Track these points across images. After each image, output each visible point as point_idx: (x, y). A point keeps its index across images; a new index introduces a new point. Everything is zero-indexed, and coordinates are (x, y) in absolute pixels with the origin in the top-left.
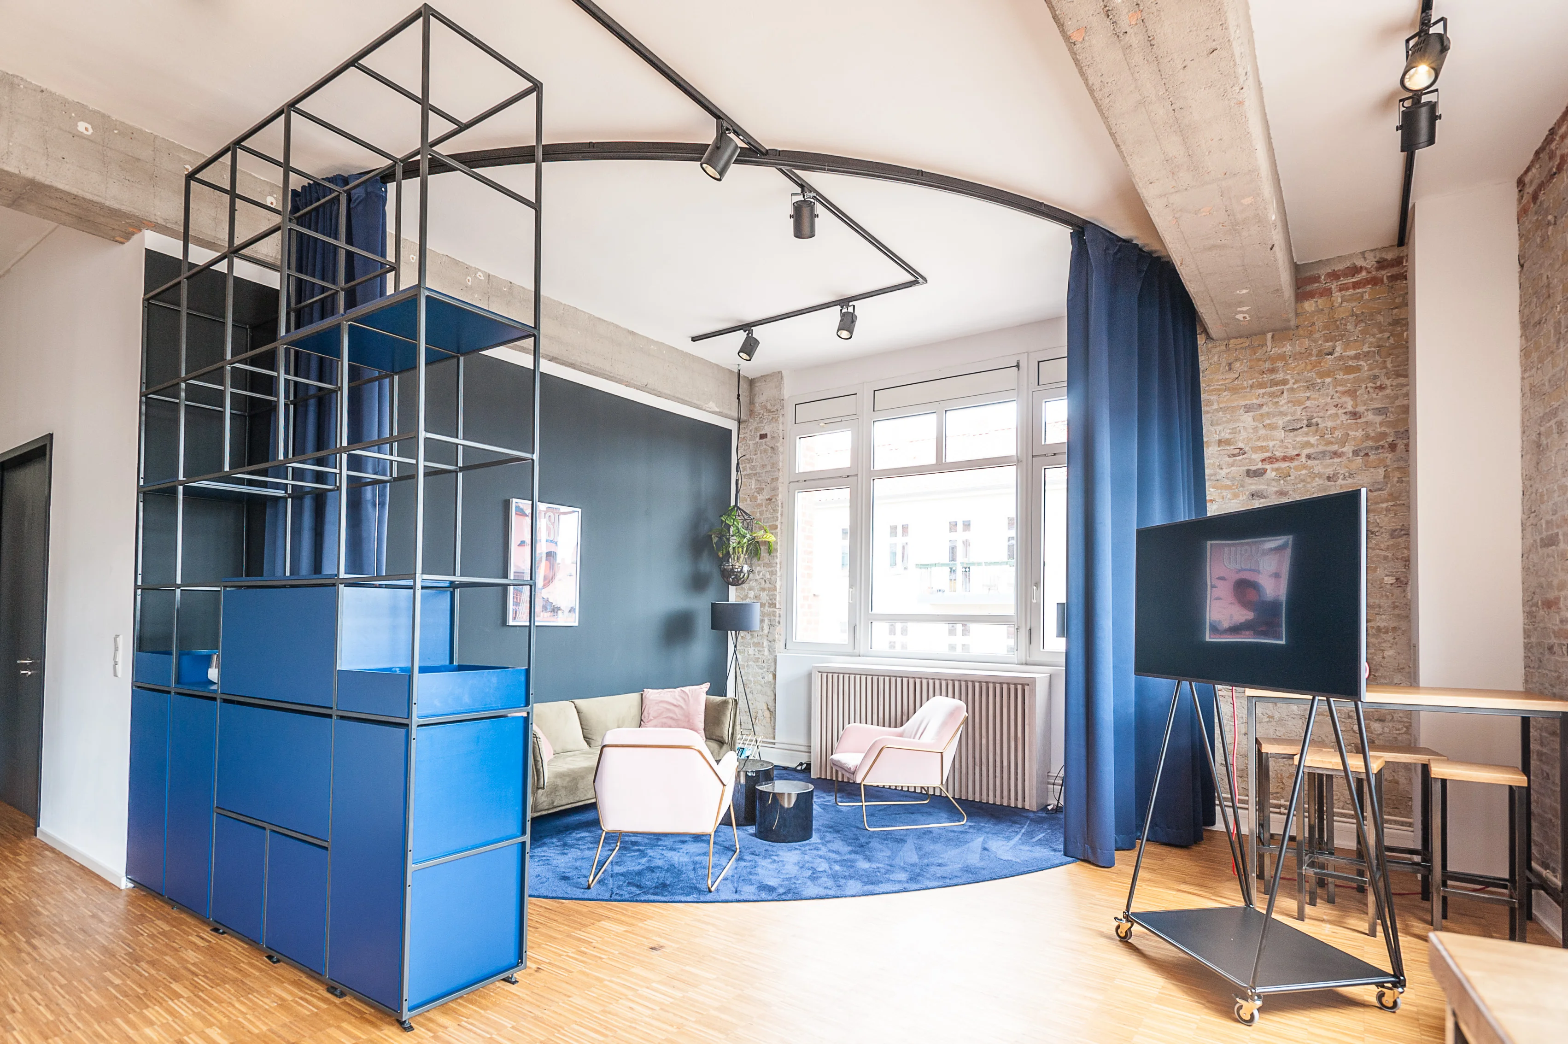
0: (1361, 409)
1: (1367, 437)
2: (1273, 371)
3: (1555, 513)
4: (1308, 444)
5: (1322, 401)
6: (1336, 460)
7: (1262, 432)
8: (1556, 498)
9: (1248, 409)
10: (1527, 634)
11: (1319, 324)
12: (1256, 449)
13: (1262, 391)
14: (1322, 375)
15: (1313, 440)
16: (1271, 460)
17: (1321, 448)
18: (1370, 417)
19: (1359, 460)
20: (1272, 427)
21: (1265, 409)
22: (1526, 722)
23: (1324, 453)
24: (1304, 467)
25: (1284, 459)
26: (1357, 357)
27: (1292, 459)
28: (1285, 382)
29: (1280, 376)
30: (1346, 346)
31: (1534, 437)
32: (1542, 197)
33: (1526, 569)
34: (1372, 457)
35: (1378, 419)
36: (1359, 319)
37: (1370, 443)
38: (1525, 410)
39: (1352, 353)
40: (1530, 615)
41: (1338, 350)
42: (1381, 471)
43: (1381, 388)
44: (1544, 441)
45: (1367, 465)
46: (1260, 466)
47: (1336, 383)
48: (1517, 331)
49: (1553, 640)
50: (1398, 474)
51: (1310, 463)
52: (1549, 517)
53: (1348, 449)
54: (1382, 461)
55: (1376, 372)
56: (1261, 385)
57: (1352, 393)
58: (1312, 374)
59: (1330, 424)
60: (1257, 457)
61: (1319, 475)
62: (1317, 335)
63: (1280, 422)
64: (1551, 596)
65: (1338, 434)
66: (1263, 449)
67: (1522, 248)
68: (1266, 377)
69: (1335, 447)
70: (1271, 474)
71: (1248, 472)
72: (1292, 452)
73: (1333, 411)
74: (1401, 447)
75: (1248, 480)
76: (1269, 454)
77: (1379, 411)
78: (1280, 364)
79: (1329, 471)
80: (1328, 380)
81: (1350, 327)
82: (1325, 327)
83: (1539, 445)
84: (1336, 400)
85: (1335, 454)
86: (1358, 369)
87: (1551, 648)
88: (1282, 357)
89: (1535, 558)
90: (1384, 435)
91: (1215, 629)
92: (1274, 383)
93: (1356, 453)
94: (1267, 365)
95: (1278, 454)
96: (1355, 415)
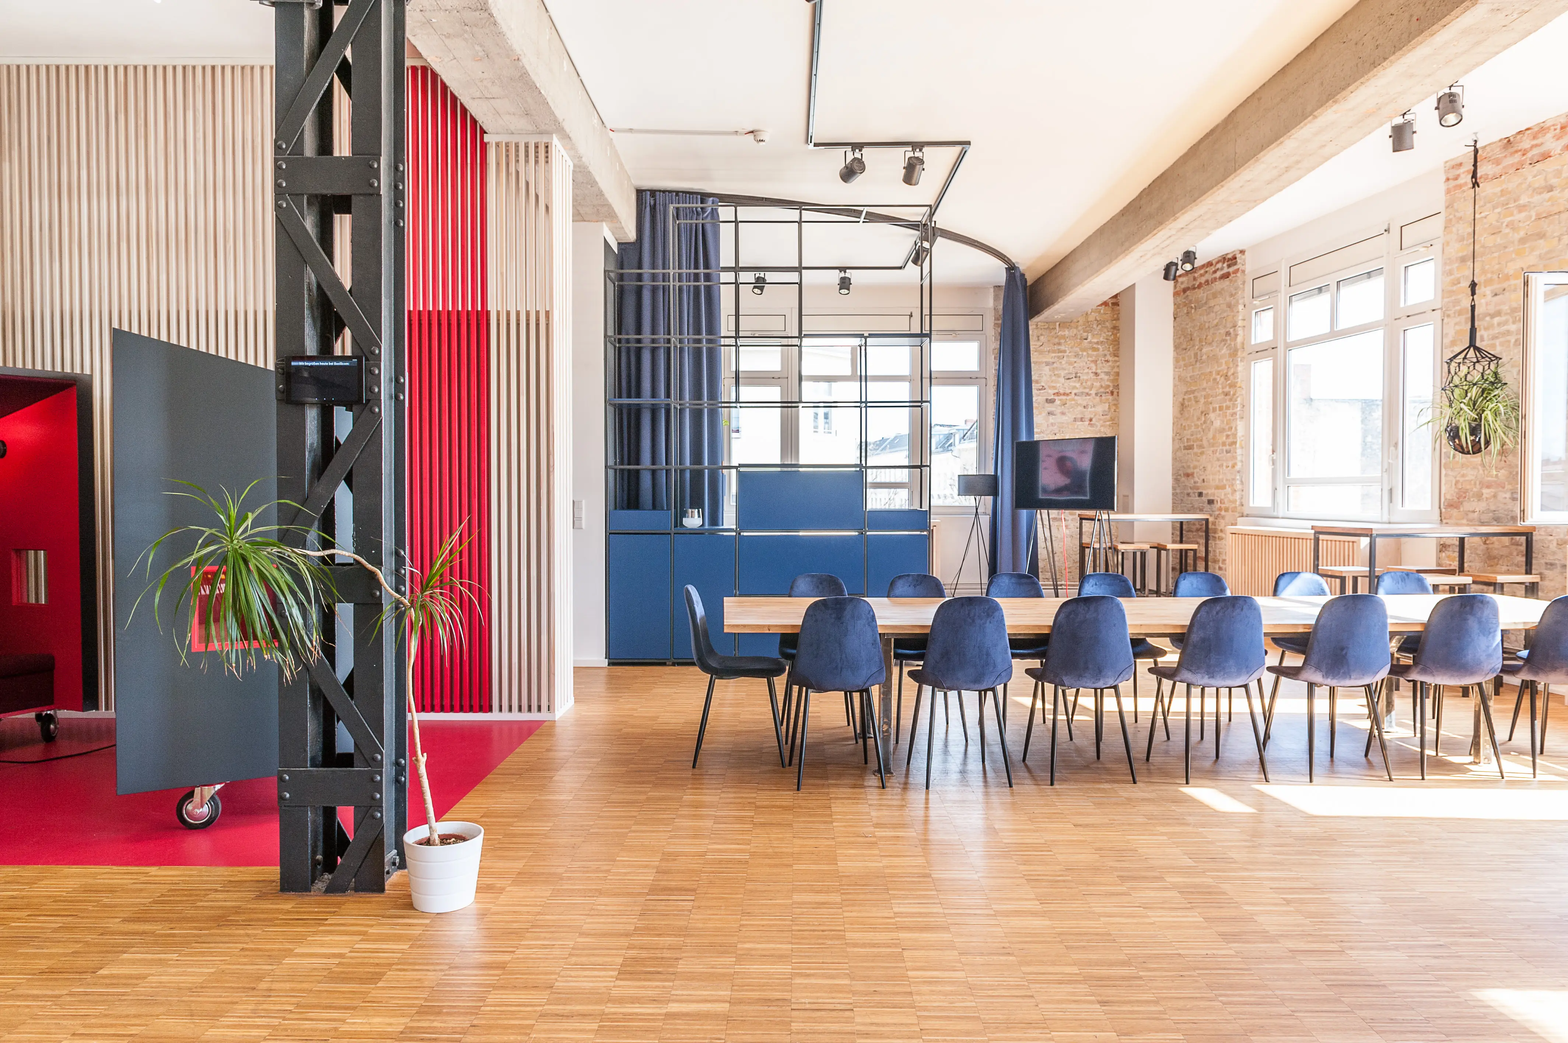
0: (1099, 371)
1: (1102, 386)
2: (1059, 344)
3: (1192, 435)
4: (1075, 387)
5: (1081, 364)
6: (1088, 397)
7: (1054, 378)
8: (1193, 429)
9: (1047, 364)
10: (1174, 488)
11: (1081, 322)
12: (1050, 387)
13: (1054, 355)
14: (1083, 350)
15: (1078, 385)
16: (1058, 394)
17: (1081, 390)
18: (1102, 376)
19: (1098, 398)
20: (1058, 376)
21: (1055, 365)
22: (1181, 523)
23: (1082, 393)
24: (1073, 400)
25: (1064, 394)
26: (1097, 343)
27: (1068, 395)
28: (1065, 351)
29: (1062, 348)
30: (1093, 335)
31: (1181, 400)
32: (1188, 293)
33: (1174, 459)
34: (1103, 398)
35: (1106, 377)
36: (1099, 323)
37: (1102, 390)
38: (1175, 386)
39: (1095, 340)
40: (1176, 480)
41: (1090, 337)
42: (1107, 405)
43: (1107, 361)
44: (1186, 403)
45: (1101, 401)
46: (1052, 397)
47: (1088, 356)
48: (1172, 348)
49: (1190, 491)
50: (1114, 408)
51: (1076, 398)
52: (1189, 437)
53: (1093, 392)
54: (1108, 399)
55: (1106, 352)
56: (1054, 352)
57: (1095, 362)
58: (1078, 349)
59: (1085, 377)
60: (1052, 391)
61: (1080, 405)
62: (1080, 328)
63: (1063, 373)
64: (1190, 471)
65: (1089, 383)
66: (1054, 388)
67: (1175, 310)
68: (1056, 347)
69: (1087, 391)
70: (1058, 402)
71: (1047, 400)
72: (1068, 391)
73: (1086, 371)
74: (1115, 393)
75: (1047, 405)
76: (1056, 391)
77: (1107, 373)
78: (1062, 341)
79: (1085, 403)
80: (1085, 353)
81: (1095, 326)
82: (1084, 325)
83: (1182, 405)
84: (1088, 365)
85: (1088, 394)
86: (1098, 350)
87: (1188, 494)
88: (1064, 337)
89: (1179, 454)
90: (1108, 386)
91: (1045, 491)
92: (1060, 351)
93: (1096, 394)
94: (1057, 340)
95: (1062, 391)
96: (1096, 374)
